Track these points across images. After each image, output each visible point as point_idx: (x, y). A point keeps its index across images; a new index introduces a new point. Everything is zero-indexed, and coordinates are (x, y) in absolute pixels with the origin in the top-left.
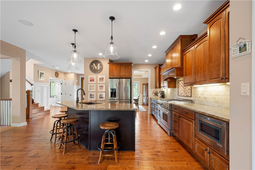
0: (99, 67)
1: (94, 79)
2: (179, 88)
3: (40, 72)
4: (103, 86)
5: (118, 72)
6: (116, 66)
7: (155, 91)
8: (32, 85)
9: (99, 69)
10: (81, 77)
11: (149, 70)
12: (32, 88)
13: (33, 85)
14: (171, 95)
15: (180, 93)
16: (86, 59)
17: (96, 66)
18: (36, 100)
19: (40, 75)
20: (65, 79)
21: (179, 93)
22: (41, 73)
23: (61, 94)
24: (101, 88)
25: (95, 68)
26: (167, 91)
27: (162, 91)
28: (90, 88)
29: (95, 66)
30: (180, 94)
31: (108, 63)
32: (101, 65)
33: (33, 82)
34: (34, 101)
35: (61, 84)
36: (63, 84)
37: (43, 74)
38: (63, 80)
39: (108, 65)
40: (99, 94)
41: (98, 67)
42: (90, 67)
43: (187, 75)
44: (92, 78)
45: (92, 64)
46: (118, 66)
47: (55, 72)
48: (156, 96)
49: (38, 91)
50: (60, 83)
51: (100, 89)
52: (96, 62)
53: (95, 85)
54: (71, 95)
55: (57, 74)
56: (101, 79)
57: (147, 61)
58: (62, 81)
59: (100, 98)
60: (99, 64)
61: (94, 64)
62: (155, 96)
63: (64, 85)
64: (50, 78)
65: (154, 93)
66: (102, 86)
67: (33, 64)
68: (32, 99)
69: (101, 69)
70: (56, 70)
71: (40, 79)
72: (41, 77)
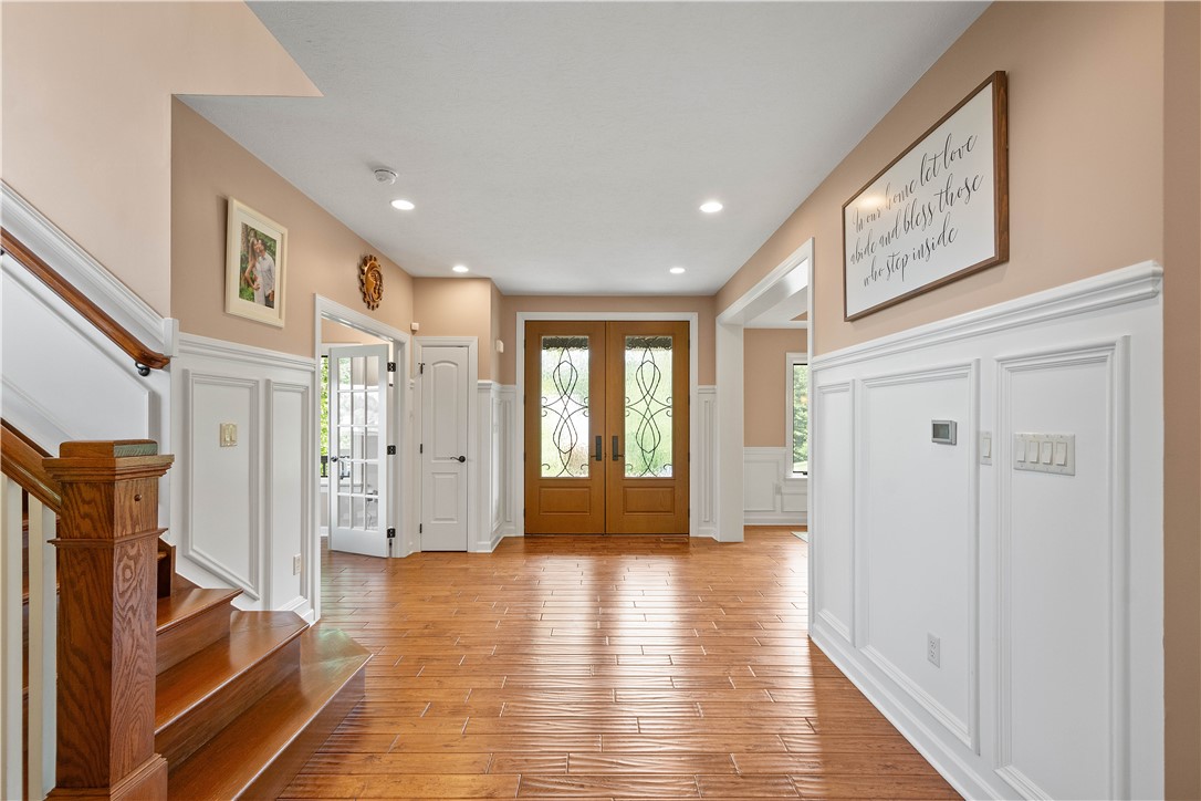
3: (241, 214)
8: (149, 361)
10: (522, 317)
12: (155, 400)
13: (162, 360)
18: (198, 549)
19: (244, 260)
20: (416, 326)
23: (391, 450)
33: (160, 332)
34: (181, 569)
35: (392, 367)
36: (407, 366)
37: (268, 255)
38: (406, 337)
49: (226, 439)
50: (379, 363)
54: (462, 459)
58: (399, 345)
63: (409, 381)
67: (170, 97)
68: (163, 547)
70: (364, 242)
71: (237, 305)
72: (248, 283)
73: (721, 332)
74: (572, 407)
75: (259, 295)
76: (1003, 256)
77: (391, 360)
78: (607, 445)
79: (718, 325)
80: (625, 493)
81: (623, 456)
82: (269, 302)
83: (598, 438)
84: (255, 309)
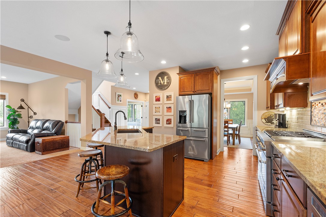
0: (166, 82)
1: (160, 98)
2: (314, 107)
4: (171, 107)
5: (191, 86)
6: (189, 77)
7: (267, 115)
9: (165, 84)
11: (255, 77)
12: (110, 111)
13: (110, 108)
14: (297, 123)
15: (315, 119)
16: (151, 72)
17: (163, 80)
19: (118, 98)
20: (145, 100)
21: (313, 118)
22: (118, 95)
23: (142, 118)
24: (169, 110)
25: (161, 83)
26: (291, 115)
27: (279, 115)
28: (156, 110)
29: (161, 80)
30: (314, 122)
31: (178, 74)
32: (169, 78)
33: (110, 106)
35: (142, 106)
36: (144, 106)
37: (120, 96)
38: (144, 102)
39: (178, 76)
40: (166, 118)
41: (164, 81)
42: (156, 82)
43: (318, 69)
44: (158, 97)
45: (157, 78)
46: (192, 76)
47: (134, 94)
48: (270, 124)
50: (140, 106)
51: (167, 111)
52: (162, 74)
53: (161, 106)
55: (136, 96)
56: (169, 98)
57: (246, 61)
58: (143, 103)
59: (167, 124)
60: (166, 77)
61: (160, 78)
62: (267, 124)
63: (144, 108)
64: (128, 100)
65: (265, 119)
66: (169, 107)
67: (111, 86)
69: (169, 84)
71: (117, 102)
72: (118, 99)
75: (119, 101)
82: (121, 101)
84: (119, 102)
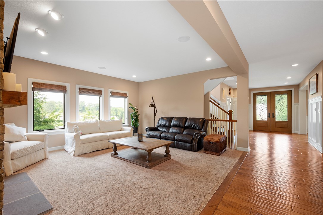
10: (252, 92)
13: (220, 105)
20: (234, 96)
35: (231, 102)
38: (233, 98)
47: (229, 89)
64: (227, 96)
70: (229, 87)
71: (223, 98)
72: (223, 96)
73: (300, 92)
74: (263, 108)
76: (317, 91)
77: (230, 101)
78: (271, 114)
79: (299, 91)
80: (276, 124)
81: (275, 117)
83: (269, 114)
